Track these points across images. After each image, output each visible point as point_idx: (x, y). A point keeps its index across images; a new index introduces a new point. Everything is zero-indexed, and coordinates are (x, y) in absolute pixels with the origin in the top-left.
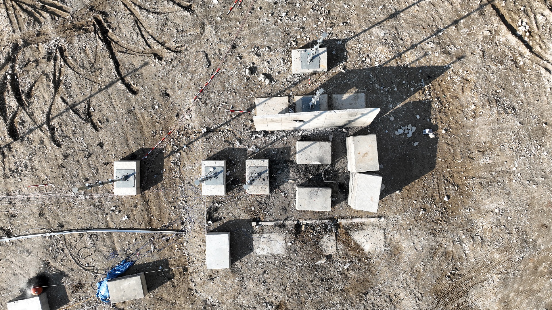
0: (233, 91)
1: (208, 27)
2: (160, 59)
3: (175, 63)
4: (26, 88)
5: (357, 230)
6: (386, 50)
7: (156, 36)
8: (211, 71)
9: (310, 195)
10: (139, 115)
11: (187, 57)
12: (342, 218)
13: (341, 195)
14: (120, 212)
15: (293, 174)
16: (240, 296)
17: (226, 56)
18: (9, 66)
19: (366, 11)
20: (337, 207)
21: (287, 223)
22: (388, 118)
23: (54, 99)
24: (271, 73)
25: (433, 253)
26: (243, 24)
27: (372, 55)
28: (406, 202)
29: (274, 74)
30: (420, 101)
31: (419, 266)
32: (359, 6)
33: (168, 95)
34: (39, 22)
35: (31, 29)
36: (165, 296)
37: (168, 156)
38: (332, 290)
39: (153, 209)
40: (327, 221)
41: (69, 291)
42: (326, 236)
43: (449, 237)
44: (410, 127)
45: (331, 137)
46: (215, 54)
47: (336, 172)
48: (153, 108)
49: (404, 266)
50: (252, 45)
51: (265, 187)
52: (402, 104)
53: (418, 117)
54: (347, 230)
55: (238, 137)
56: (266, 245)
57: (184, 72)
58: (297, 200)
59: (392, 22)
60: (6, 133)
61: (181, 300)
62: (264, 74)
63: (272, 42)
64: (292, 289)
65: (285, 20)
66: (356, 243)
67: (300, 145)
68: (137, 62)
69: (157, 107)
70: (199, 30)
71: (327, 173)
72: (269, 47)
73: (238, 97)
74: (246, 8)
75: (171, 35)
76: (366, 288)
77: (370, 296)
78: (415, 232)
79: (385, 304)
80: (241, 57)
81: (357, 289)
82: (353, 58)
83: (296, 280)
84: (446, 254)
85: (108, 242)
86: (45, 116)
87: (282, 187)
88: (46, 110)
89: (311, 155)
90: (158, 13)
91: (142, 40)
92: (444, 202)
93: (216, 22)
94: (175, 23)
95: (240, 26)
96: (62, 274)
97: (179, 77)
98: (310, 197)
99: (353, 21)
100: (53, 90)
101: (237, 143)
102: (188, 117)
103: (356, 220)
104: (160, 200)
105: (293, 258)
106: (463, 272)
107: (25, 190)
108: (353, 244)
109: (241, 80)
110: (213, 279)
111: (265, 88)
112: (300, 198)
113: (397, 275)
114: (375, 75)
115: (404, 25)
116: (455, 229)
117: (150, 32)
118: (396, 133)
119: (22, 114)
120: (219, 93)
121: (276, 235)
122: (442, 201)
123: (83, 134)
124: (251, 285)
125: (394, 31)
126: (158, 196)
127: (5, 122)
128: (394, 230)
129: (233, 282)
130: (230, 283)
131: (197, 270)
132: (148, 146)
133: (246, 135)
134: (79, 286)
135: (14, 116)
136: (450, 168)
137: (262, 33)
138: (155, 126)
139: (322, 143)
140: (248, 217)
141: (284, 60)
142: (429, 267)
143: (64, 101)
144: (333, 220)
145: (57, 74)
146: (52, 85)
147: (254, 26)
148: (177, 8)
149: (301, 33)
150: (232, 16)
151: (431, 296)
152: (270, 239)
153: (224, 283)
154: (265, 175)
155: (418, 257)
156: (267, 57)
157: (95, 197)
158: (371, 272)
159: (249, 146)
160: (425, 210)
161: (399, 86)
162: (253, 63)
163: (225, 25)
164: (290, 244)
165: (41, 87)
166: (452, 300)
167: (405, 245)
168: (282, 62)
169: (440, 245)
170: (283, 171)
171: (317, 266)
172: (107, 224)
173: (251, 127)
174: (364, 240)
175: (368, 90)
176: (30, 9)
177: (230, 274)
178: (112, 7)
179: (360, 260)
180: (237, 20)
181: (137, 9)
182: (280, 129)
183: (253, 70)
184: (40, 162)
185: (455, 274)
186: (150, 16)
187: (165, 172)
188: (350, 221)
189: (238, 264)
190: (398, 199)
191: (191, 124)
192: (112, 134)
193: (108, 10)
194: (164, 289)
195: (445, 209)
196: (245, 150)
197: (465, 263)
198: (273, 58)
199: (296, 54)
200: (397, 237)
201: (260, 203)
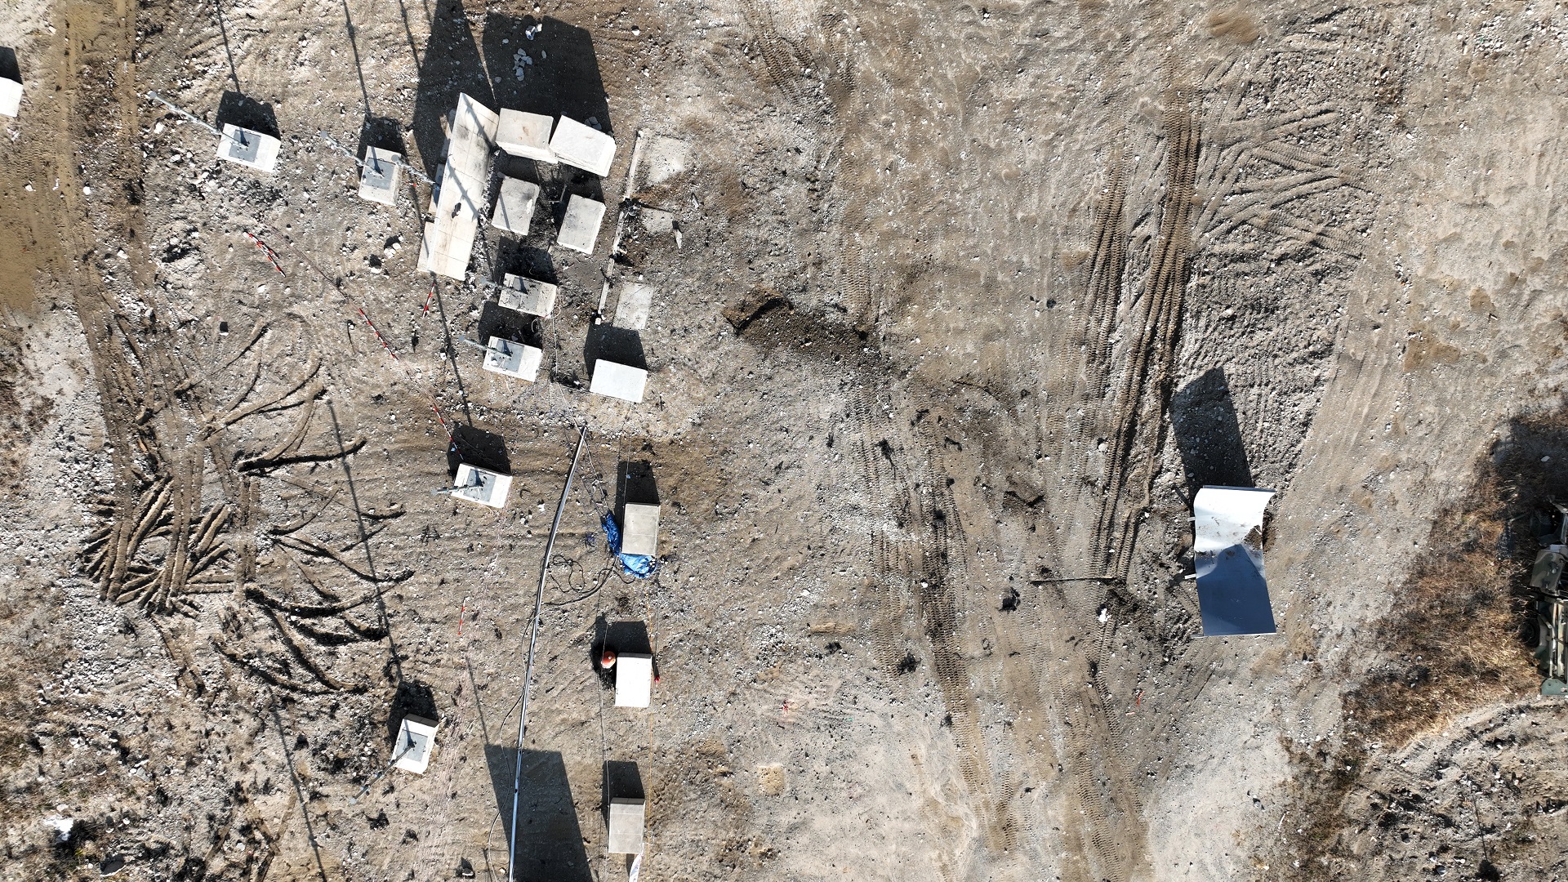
0: (398, 298)
1: (296, 309)
2: (324, 392)
3: (335, 372)
4: (317, 597)
5: (647, 175)
6: (396, 62)
7: (290, 388)
8: (359, 322)
9: (573, 227)
10: (397, 446)
11: (332, 352)
12: (623, 192)
13: (590, 183)
14: (530, 513)
15: (541, 245)
16: (700, 372)
17: (345, 295)
18: (278, 614)
19: (332, 75)
20: (606, 193)
21: (609, 273)
22: (496, 85)
23: (342, 563)
24: (386, 237)
25: (709, 72)
26: (305, 258)
27: (400, 83)
28: (626, 92)
29: (390, 232)
30: (484, 32)
31: (724, 97)
32: (323, 83)
33: (379, 397)
34: (226, 552)
35: (232, 566)
36: (672, 481)
37: (469, 419)
38: (726, 235)
39: (538, 464)
40: (622, 214)
41: (626, 617)
42: (644, 222)
43: (693, 44)
44: (517, 57)
45: (500, 174)
46: (337, 310)
47: (554, 181)
48: (393, 422)
49: (718, 120)
50: (338, 253)
51: (544, 289)
52: (482, 58)
53: (505, 41)
54: (644, 188)
55: (466, 310)
56: (633, 312)
57: (353, 362)
58: (579, 250)
59: (359, 41)
60: (373, 644)
61: (682, 460)
62: (385, 247)
63: (341, 223)
64: (708, 292)
65: (314, 196)
66: (667, 182)
67: (498, 222)
68: (321, 427)
69: (393, 417)
70: (297, 323)
71: (551, 196)
72: (348, 229)
73: (409, 295)
74: (284, 247)
75: (293, 367)
76: (737, 185)
77: (750, 182)
78: (673, 90)
79: (767, 163)
80: (352, 274)
81: (735, 197)
82: (395, 113)
83: (697, 284)
84: (717, 54)
85: (570, 542)
86: (363, 581)
87: (555, 266)
88: (354, 577)
89: (516, 209)
90: (258, 376)
91: (289, 411)
92: (640, 36)
93: (292, 295)
94: (279, 355)
95: (306, 263)
96: (600, 621)
97: (357, 372)
98: (575, 227)
99: (342, 98)
100: (327, 560)
101: (475, 314)
102: (419, 375)
103: (632, 172)
104: (529, 451)
105: (664, 277)
106: (751, 36)
107: (463, 642)
108: (666, 186)
109: (386, 284)
110: (662, 403)
111: (405, 252)
112: (573, 242)
113: (729, 133)
114: (430, 87)
115: (367, 26)
116: (685, 30)
117: (281, 395)
118: (520, 79)
119: (352, 615)
120: (394, 321)
121: (623, 294)
122: (639, 39)
123: (404, 534)
124: (687, 350)
125: (372, 43)
126: (522, 452)
127: (357, 641)
128: (662, 121)
129: (674, 375)
130: (674, 381)
131: (644, 424)
132: (446, 445)
133: (466, 298)
134: (623, 601)
135: (352, 626)
136: (593, 14)
137: (324, 234)
138: (420, 427)
139: (503, 189)
140: (586, 327)
141: (372, 213)
142: (729, 84)
143: (348, 548)
144: (623, 205)
145: (307, 548)
146: (320, 559)
147: (312, 243)
148: (256, 347)
149: (339, 178)
150: (290, 270)
151: (772, 92)
152: (626, 305)
153: (673, 388)
154: (527, 283)
155: (711, 96)
156: (362, 237)
157: (499, 542)
158: (716, 170)
159: (483, 298)
160: (645, 67)
161: (453, 56)
162: (365, 259)
163: (300, 284)
164: (641, 278)
165: (321, 577)
166: (788, 63)
167: (688, 110)
168: (373, 216)
169: (701, 59)
170: (532, 259)
171: (683, 247)
172: (545, 536)
173: (456, 288)
174: (664, 169)
175: (448, 103)
176: (204, 560)
177: (662, 375)
178: (232, 442)
179: (693, 183)
180: (297, 265)
181: (244, 405)
182: (471, 246)
183: (375, 262)
184: (426, 608)
185: (752, 49)
186: (258, 388)
187: (489, 430)
188: (631, 181)
189: (648, 360)
190: (618, 102)
191: (430, 373)
192: (413, 493)
193: (233, 449)
194: (661, 480)
195: (651, 37)
196: (486, 305)
197: (738, 30)
198: (365, 228)
199: (366, 193)
200: (673, 118)
201: (570, 304)
